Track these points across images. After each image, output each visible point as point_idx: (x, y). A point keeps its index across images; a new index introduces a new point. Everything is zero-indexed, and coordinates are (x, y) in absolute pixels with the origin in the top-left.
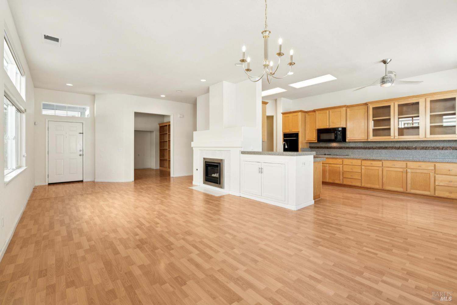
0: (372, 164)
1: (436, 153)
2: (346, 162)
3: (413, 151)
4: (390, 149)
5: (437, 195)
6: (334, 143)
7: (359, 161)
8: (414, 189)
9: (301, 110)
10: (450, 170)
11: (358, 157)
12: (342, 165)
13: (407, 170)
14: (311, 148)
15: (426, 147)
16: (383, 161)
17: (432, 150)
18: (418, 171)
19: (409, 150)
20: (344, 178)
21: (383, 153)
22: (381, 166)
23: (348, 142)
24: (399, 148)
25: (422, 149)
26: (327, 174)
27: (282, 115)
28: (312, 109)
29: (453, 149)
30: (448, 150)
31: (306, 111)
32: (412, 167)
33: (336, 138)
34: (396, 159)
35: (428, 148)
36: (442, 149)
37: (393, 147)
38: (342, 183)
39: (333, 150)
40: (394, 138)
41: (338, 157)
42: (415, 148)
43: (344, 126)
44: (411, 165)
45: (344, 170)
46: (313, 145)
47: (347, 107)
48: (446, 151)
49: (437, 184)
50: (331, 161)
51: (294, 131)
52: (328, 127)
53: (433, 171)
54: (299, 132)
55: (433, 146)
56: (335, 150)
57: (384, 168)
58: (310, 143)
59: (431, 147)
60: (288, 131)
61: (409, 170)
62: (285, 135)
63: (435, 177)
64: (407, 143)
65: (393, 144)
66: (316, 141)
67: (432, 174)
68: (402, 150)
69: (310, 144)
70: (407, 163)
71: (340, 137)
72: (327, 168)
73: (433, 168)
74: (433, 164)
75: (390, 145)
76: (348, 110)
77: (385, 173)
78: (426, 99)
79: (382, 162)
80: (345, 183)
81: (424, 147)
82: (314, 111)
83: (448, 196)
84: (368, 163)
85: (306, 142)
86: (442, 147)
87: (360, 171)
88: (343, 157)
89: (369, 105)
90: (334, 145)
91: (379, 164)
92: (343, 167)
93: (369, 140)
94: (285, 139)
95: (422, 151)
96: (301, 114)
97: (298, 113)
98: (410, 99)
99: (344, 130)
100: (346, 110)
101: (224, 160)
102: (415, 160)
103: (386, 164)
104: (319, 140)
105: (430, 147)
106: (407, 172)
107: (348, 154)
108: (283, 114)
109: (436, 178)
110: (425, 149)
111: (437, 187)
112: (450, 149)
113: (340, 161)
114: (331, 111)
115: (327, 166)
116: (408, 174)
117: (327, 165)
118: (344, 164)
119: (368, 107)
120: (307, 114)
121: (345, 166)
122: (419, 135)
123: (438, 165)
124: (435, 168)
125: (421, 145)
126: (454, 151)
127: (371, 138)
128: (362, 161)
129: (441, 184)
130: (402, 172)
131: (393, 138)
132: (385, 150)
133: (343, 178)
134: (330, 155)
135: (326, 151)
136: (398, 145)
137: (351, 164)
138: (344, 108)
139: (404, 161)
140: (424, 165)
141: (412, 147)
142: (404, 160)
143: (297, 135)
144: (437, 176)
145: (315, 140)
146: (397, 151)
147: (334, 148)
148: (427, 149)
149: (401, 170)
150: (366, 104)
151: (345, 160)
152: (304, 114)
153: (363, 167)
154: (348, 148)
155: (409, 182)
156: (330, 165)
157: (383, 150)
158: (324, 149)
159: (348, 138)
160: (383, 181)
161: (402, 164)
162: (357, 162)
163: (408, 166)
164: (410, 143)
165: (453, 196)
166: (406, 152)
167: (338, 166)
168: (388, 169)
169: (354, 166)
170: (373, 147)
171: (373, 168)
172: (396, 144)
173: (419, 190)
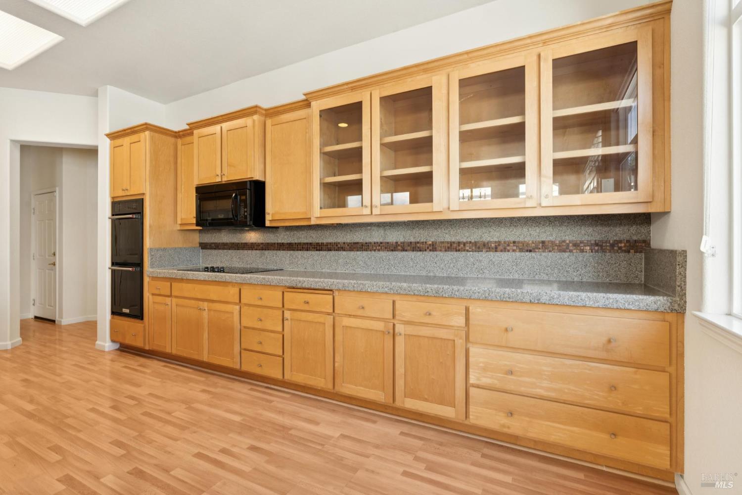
0: (308, 303)
1: (481, 261)
3: (429, 255)
5: (473, 419)
6: (253, 231)
7: (279, 293)
9: (147, 124)
10: (509, 329)
13: (394, 326)
14: (204, 246)
15: (459, 243)
16: (338, 294)
17: (473, 251)
18: (425, 331)
19: (419, 253)
22: (331, 310)
23: (273, 227)
24: (394, 247)
25: (448, 248)
27: (108, 141)
29: (521, 250)
30: (509, 251)
31: (176, 132)
32: (408, 316)
33: (236, 213)
35: (462, 246)
36: (496, 249)
37: (381, 243)
38: (238, 366)
39: (250, 253)
40: (372, 212)
41: (227, 277)
42: (433, 247)
43: (258, 176)
44: (408, 309)
45: (245, 323)
47: (267, 112)
48: (505, 256)
49: (472, 380)
52: (220, 180)
53: (463, 334)
54: (143, 195)
55: (473, 241)
56: (254, 253)
57: (338, 319)
59: (470, 242)
61: (400, 328)
66: (200, 227)
67: (460, 342)
68: (404, 253)
69: (200, 236)
71: (245, 212)
73: (460, 321)
74: (458, 308)
76: (269, 122)
77: (339, 338)
78: (448, 76)
79: (334, 299)
80: (245, 368)
81: (454, 242)
84: (299, 300)
85: (179, 228)
86: (496, 242)
87: (280, 329)
88: (238, 278)
89: (311, 102)
90: (252, 236)
91: (325, 302)
92: (240, 312)
97: (142, 134)
99: (259, 187)
100: (264, 123)
102: (416, 293)
103: (343, 303)
105: (467, 242)
106: (394, 335)
107: (280, 267)
109: (471, 359)
111: (472, 391)
112: (515, 248)
114: (225, 127)
115: (205, 310)
116: (397, 339)
117: (206, 305)
118: (243, 301)
120: (179, 141)
121: (244, 309)
123: (476, 310)
124: (467, 320)
125: (447, 236)
126: (523, 254)
127: (318, 214)
128: (286, 294)
129: (485, 381)
130: (383, 332)
131: (369, 213)
133: (243, 350)
136: (391, 237)
137: (259, 303)
139: (386, 293)
140: (439, 310)
141: (426, 243)
142: (387, 290)
143: (137, 206)
144: (472, 349)
147: (252, 247)
148: (459, 251)
149: (379, 326)
150: (306, 102)
151: (245, 289)
152: (172, 140)
153: (287, 314)
154: (281, 247)
155: (400, 370)
156: (211, 304)
157: (359, 253)
158: (230, 251)
159: (269, 214)
160: (336, 365)
161: (381, 307)
162: (273, 297)
163: (397, 313)
164: (421, 231)
165: (516, 426)
166: (412, 259)
167: (229, 308)
168: (347, 322)
169: (265, 310)
170: (336, 244)
171: (310, 317)
172: (388, 232)
173: (426, 400)
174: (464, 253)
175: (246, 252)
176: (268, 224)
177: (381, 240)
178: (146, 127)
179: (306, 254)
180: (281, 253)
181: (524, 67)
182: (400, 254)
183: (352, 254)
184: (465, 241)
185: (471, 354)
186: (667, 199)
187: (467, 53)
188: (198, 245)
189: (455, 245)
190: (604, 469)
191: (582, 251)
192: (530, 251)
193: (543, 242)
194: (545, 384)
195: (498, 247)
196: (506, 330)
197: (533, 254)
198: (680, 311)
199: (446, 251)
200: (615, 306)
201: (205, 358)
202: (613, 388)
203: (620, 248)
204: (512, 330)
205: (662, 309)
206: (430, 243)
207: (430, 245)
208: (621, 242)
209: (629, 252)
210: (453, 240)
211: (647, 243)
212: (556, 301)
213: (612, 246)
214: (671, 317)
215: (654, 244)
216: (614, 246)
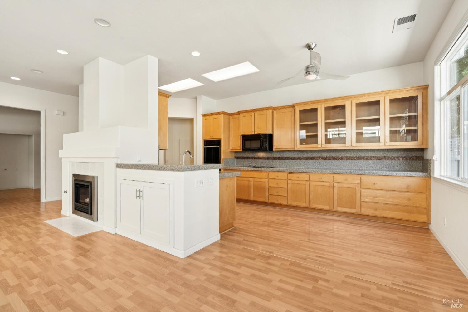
0: (298, 177)
1: (361, 163)
2: (272, 175)
3: (340, 162)
4: (317, 160)
5: (363, 212)
6: (261, 152)
7: (286, 174)
8: (341, 206)
9: (223, 112)
10: (375, 183)
11: (284, 169)
12: (267, 180)
13: (333, 184)
14: (237, 158)
15: (352, 157)
16: (310, 174)
17: (358, 160)
18: (345, 185)
19: (336, 161)
20: (270, 195)
21: (311, 164)
22: (308, 180)
23: (276, 151)
24: (326, 159)
25: (348, 159)
26: (252, 191)
27: (202, 117)
28: (236, 111)
29: (377, 160)
30: (372, 160)
31: (230, 114)
32: (339, 181)
33: (261, 146)
34: (323, 171)
35: (353, 158)
36: (367, 159)
37: (320, 157)
38: (267, 201)
39: (260, 160)
40: (321, 146)
41: (263, 169)
42: (342, 159)
43: (271, 132)
44: (338, 178)
45: (270, 185)
46: (238, 155)
47: (274, 109)
48: (370, 162)
49: (362, 200)
50: (256, 175)
51: (215, 137)
52: (254, 133)
53: (359, 185)
54: (221, 138)
55: (358, 156)
56: (262, 161)
57: (311, 182)
58: (235, 152)
59: (357, 157)
60: (209, 138)
61: (336, 185)
62: (206, 143)
63: (361, 191)
64: (334, 153)
65: (320, 153)
66: (241, 150)
67: (358, 189)
68: (330, 161)
69: (235, 154)
70: (333, 176)
71: (265, 145)
72: (252, 183)
73: (359, 182)
74: (358, 177)
75: (318, 155)
76: (275, 112)
77: (311, 189)
78: (352, 101)
79: (309, 176)
80: (270, 201)
81: (350, 157)
82: (238, 113)
83: (373, 214)
84: (294, 176)
85: (230, 151)
86: (367, 157)
87: (286, 187)
88: (268, 169)
89: (296, 107)
90: (261, 154)
91: (306, 177)
92: (268, 181)
93: (296, 149)
94: (205, 147)
95: (349, 161)
96: (224, 116)
97: (220, 115)
98: (336, 101)
99: (270, 136)
100: (273, 113)
101: (97, 177)
102: (342, 173)
103: (313, 177)
104: (245, 149)
105: (355, 157)
106: (333, 187)
107: (274, 166)
108: (204, 115)
109: (362, 194)
110: (351, 160)
111: (362, 203)
112: (374, 159)
113: (264, 175)
114: (256, 113)
115: (251, 181)
116: (335, 188)
117: (252, 179)
118: (269, 177)
119: (295, 109)
120: (231, 117)
121: (270, 181)
122: (345, 143)
123: (364, 178)
124: (361, 181)
125: (347, 154)
127: (299, 147)
128: (289, 174)
129: (367, 200)
130: (329, 186)
132: (313, 161)
134: (255, 167)
135: (253, 162)
136: (325, 155)
137: (277, 178)
138: (271, 111)
140: (350, 178)
141: (339, 157)
142: (331, 172)
143: (218, 142)
144: (362, 190)
145: (239, 148)
146: (324, 161)
147: (261, 158)
148: (352, 160)
149: (328, 184)
150: (293, 106)
151: (270, 173)
152: (228, 116)
153: (289, 182)
154: (275, 158)
155: (336, 198)
156: (254, 179)
157: (310, 160)
158: (250, 160)
159: (275, 146)
160: (310, 198)
161: (328, 178)
162: (284, 176)
163: (335, 180)
164: (337, 153)
165: (377, 213)
166: (333, 163)
167: (263, 180)
168: (315, 183)
169: (279, 180)
170: (300, 157)
171: (300, 182)
172: (323, 153)
173: (346, 208)
174: (354, 161)
175: (258, 160)
176: (274, 150)
177: (320, 156)
178: (223, 113)
179: (287, 161)
180: (275, 161)
181: (379, 101)
182: (328, 161)
183: (307, 161)
184: (354, 156)
185: (362, 192)
186: (427, 144)
187: (359, 95)
188: (234, 158)
189: (350, 158)
190: (407, 225)
191: (399, 160)
192: (380, 160)
193: (385, 157)
194: (388, 200)
195: (367, 158)
196: (374, 184)
197: (381, 161)
198: (429, 177)
199: (347, 160)
200: (410, 176)
201: (252, 199)
202: (409, 200)
203: (413, 159)
204: (376, 184)
205: (424, 176)
206: (341, 157)
207: (340, 158)
208: (413, 157)
209: (416, 160)
210: (350, 156)
211: (422, 157)
212: (391, 175)
213: (410, 158)
214: (427, 178)
215: (425, 158)
216: (411, 158)
